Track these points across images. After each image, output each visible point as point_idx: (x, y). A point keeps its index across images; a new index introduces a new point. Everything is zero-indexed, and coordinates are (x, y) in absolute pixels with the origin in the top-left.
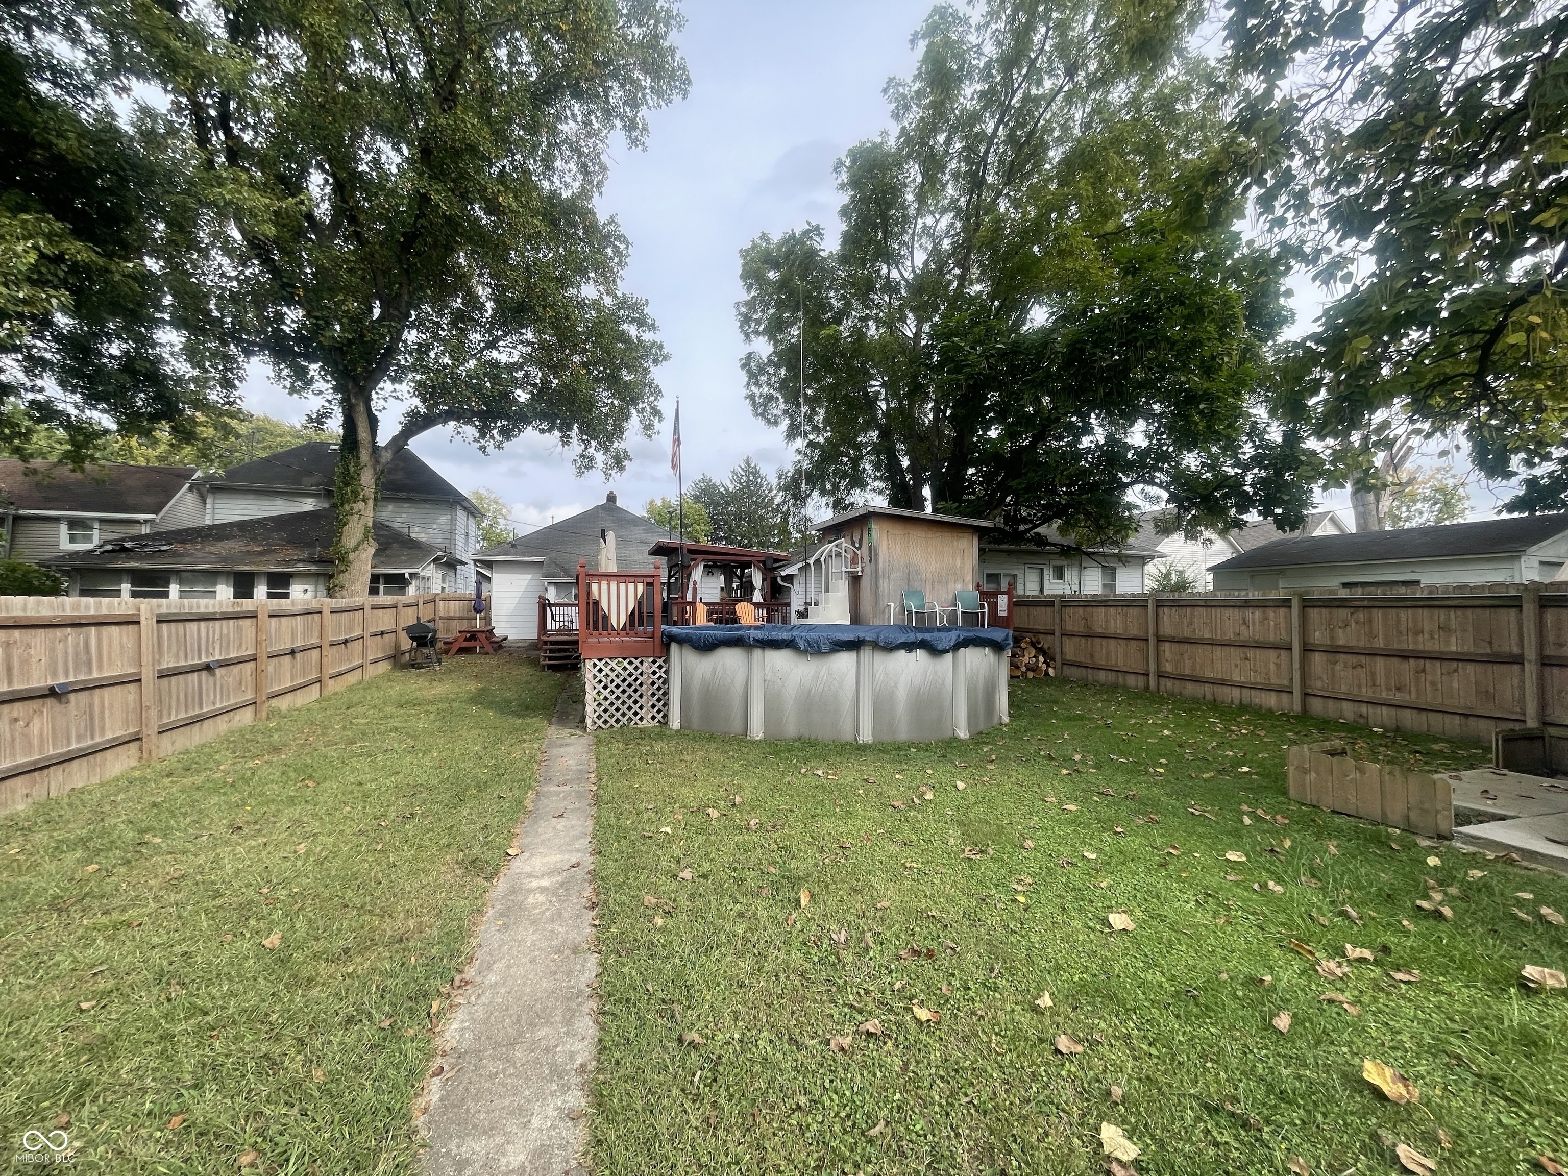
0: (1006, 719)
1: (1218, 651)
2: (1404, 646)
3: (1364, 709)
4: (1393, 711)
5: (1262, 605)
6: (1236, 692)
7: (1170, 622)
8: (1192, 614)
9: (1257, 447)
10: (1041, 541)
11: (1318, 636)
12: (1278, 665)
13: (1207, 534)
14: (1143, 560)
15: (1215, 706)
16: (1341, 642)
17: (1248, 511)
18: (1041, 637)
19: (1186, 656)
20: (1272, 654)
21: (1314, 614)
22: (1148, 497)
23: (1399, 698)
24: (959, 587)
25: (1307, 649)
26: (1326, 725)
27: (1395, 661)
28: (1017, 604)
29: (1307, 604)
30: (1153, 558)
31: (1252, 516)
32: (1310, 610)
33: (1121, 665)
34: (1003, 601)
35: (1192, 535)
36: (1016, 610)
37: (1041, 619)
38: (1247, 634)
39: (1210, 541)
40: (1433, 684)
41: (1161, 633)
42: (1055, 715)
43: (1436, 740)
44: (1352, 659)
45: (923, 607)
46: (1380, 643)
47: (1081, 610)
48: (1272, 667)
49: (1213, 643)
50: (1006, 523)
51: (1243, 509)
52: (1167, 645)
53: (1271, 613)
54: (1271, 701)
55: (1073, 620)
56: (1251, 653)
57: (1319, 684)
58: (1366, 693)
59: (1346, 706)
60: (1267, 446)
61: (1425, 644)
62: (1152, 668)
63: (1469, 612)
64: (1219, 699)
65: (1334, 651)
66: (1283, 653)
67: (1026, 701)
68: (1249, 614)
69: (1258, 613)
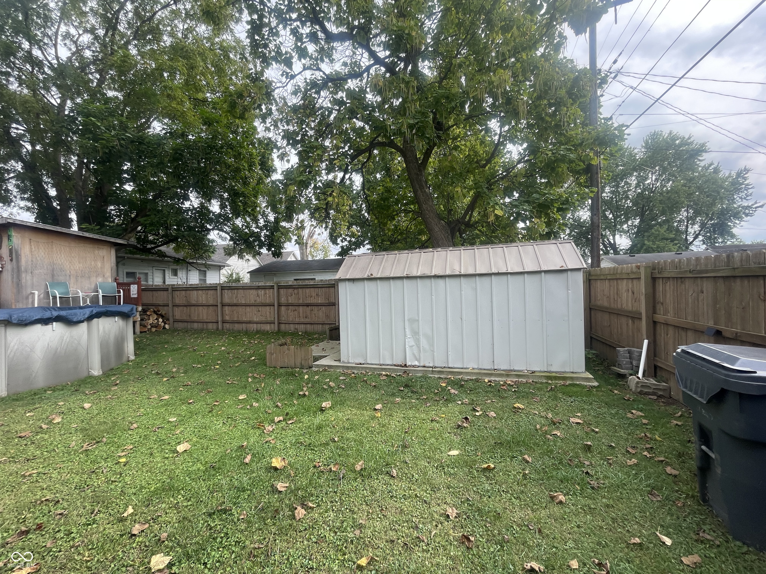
0: (132, 357)
1: (248, 309)
2: (307, 302)
3: (297, 326)
4: (305, 325)
5: (264, 288)
6: (255, 325)
7: (228, 297)
8: (237, 293)
9: (265, 221)
10: (163, 255)
11: (283, 300)
12: (270, 313)
13: (247, 257)
14: (219, 268)
15: (247, 333)
16: (290, 302)
17: (262, 248)
18: (160, 308)
19: (235, 312)
20: (268, 308)
21: (282, 291)
22: (220, 237)
23: (307, 320)
24: (100, 280)
25: (280, 305)
26: (285, 334)
27: (305, 307)
28: (143, 290)
29: (280, 287)
30: (224, 266)
31: (264, 251)
32: (280, 290)
33: (205, 318)
34: (134, 289)
35: (241, 257)
36: (144, 294)
37: (160, 298)
38: (259, 300)
39: (248, 260)
40: (315, 314)
41: (224, 302)
42: (166, 350)
43: (316, 334)
44: (293, 308)
45: (68, 293)
46: (301, 301)
47: (184, 292)
48: (268, 313)
49: (246, 305)
50: (138, 243)
51: (261, 247)
52: (227, 307)
53: (267, 291)
54: (267, 327)
55: (179, 298)
56: (260, 308)
57: (283, 319)
58: (297, 320)
59: (292, 326)
60: (268, 222)
61: (312, 301)
62: (220, 319)
63: (323, 289)
64: (248, 330)
65: (288, 305)
66: (272, 307)
67: (149, 345)
68: (259, 291)
69: (263, 292)
